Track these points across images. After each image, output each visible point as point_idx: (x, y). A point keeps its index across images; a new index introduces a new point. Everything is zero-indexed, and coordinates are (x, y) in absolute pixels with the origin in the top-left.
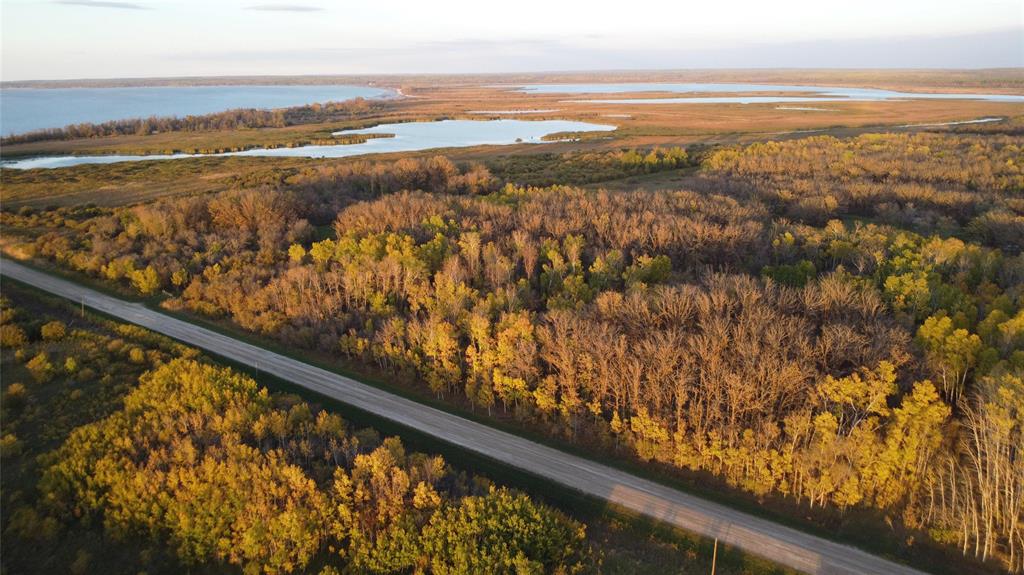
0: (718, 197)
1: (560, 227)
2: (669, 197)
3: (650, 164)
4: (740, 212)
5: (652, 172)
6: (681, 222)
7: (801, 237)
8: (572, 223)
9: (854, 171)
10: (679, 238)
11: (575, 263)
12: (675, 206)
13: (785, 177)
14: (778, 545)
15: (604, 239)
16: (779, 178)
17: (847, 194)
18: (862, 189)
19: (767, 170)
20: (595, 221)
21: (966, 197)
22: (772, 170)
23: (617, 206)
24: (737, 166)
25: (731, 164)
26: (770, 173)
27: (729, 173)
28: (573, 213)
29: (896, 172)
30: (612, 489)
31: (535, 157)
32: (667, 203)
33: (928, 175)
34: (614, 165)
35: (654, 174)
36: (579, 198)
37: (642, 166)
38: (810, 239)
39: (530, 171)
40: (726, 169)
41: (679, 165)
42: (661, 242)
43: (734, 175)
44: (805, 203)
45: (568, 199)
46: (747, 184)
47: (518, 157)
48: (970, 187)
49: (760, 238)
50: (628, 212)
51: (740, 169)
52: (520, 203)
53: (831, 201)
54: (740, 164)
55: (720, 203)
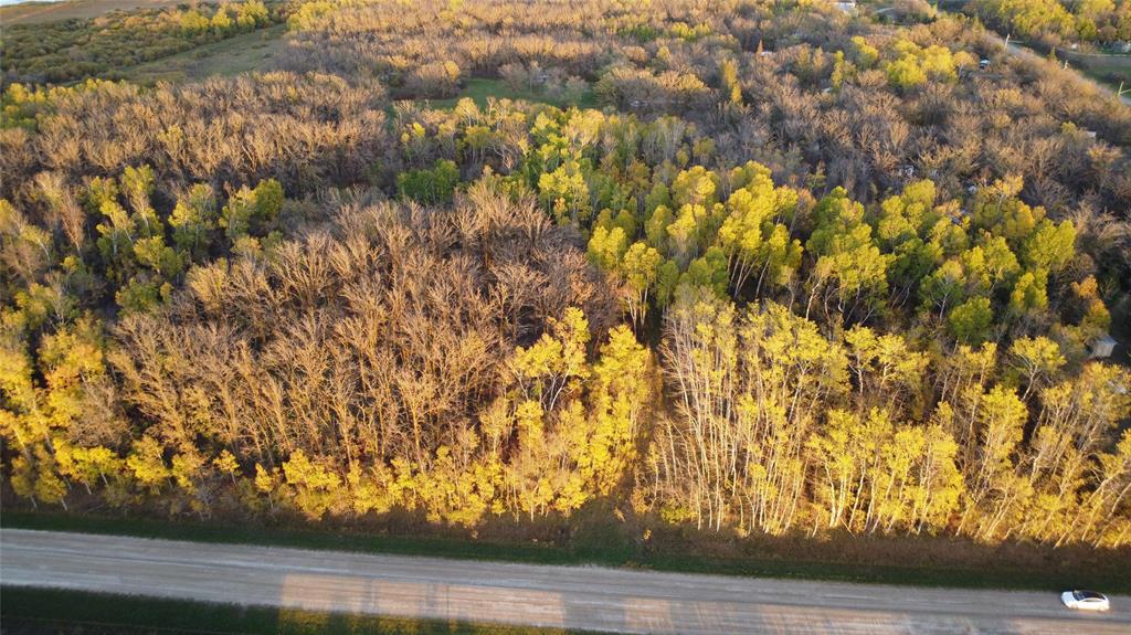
0: (320, 77)
1: (111, 155)
2: (257, 83)
3: (221, 27)
4: (353, 97)
5: (225, 38)
6: (283, 124)
7: (432, 124)
8: (128, 146)
9: (466, 21)
10: (284, 150)
11: (145, 212)
12: (268, 98)
13: (393, 36)
14: (512, 598)
15: (181, 166)
16: (386, 37)
17: (466, 56)
18: (481, 46)
19: (369, 28)
20: (162, 137)
21: (586, 48)
22: (375, 25)
23: (188, 108)
24: (333, 24)
25: (325, 22)
26: (373, 31)
27: (326, 36)
28: (125, 128)
29: (509, 20)
30: (281, 586)
31: (53, 26)
32: (257, 93)
33: (541, 21)
34: (171, 32)
35: (229, 40)
36: (130, 100)
37: (211, 30)
38: (442, 126)
39: (48, 51)
40: (320, 29)
41: (259, 24)
42: (262, 160)
43: (331, 38)
44: (424, 71)
45: (114, 103)
46: (350, 51)
47: (25, 28)
48: (587, 35)
49: (385, 132)
50: (207, 114)
51: (337, 29)
52: (39, 116)
53: (453, 68)
54: (336, 21)
55: (326, 84)
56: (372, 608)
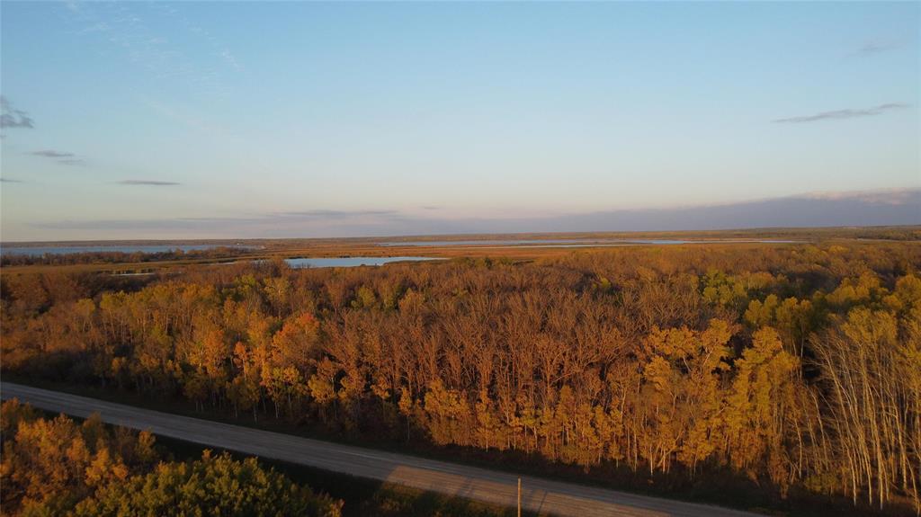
30: (392, 471)
56: (466, 494)
